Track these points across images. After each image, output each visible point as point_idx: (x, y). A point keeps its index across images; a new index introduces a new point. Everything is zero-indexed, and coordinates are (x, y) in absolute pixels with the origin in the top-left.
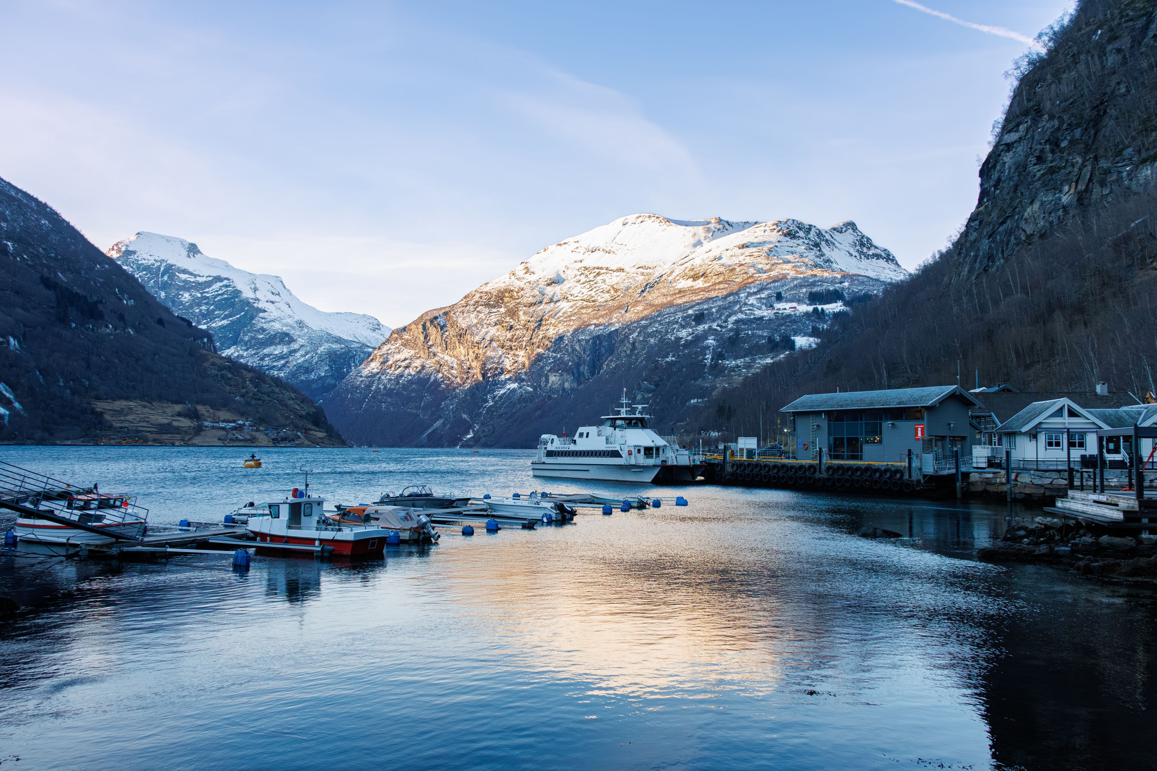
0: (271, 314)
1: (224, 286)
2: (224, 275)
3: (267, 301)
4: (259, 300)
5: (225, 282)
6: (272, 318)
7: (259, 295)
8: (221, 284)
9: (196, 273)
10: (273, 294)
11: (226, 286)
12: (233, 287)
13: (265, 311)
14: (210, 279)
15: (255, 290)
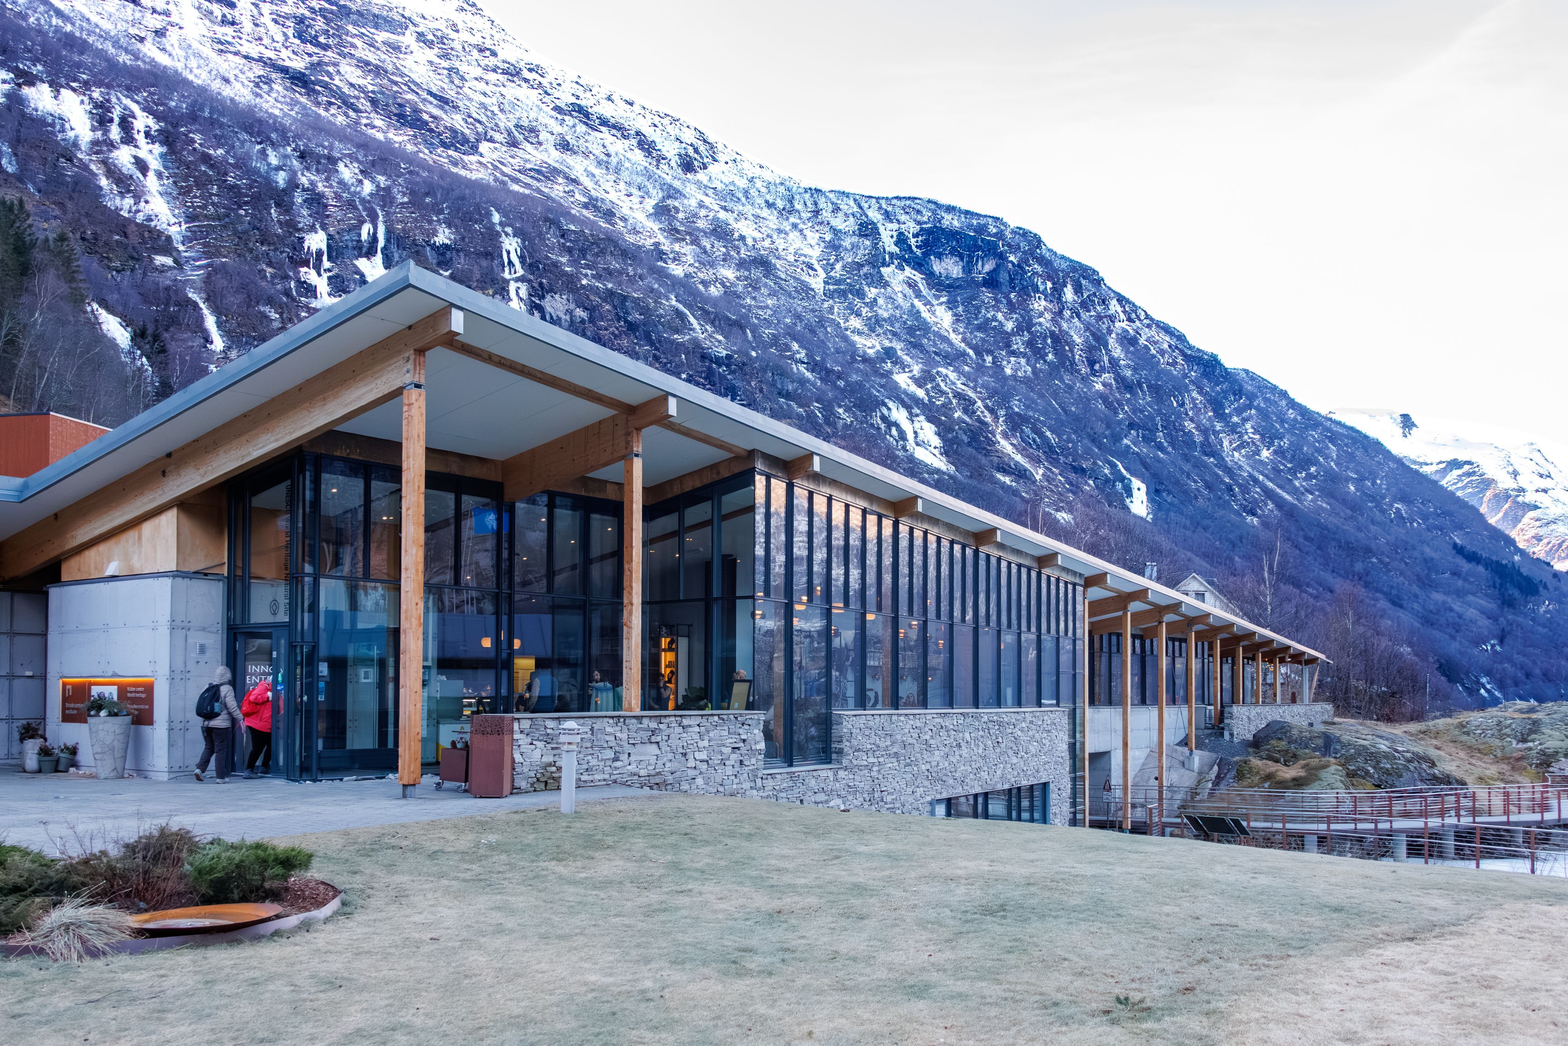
0: (1547, 511)
1: (1464, 474)
2: (1462, 458)
3: (1537, 491)
4: (1523, 490)
5: (1466, 468)
6: (1551, 517)
7: (1522, 481)
8: (1459, 472)
9: (1421, 460)
10: (1541, 476)
11: (1469, 474)
12: (1481, 475)
13: (1536, 507)
14: (1443, 465)
15: (1515, 474)
